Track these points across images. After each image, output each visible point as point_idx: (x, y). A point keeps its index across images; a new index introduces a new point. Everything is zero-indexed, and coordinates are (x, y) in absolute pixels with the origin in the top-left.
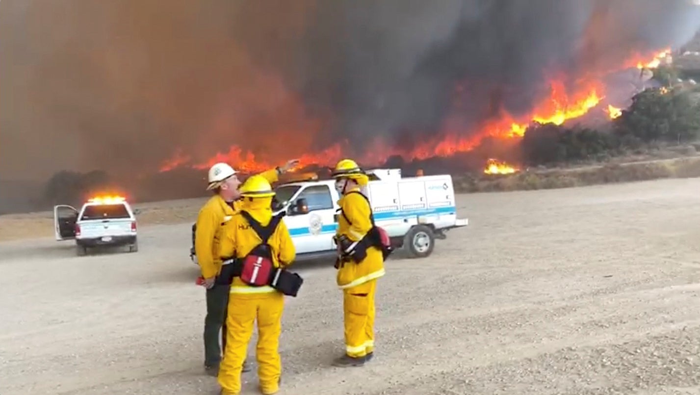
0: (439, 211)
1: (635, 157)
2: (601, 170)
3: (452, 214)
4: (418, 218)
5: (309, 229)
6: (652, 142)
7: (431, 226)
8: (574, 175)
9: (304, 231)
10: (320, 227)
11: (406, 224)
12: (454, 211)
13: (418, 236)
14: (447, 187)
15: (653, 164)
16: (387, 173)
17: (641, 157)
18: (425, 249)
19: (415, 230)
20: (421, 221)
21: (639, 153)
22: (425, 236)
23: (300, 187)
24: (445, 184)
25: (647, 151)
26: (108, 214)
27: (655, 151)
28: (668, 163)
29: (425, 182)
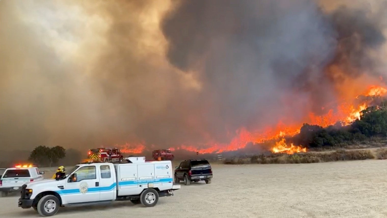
0: (162, 180)
1: (361, 146)
2: (335, 153)
3: (170, 182)
4: (148, 184)
5: (80, 190)
6: (372, 138)
7: (157, 189)
8: (318, 156)
9: (77, 191)
10: (87, 189)
11: (141, 187)
12: (172, 181)
13: (148, 194)
14: (168, 167)
15: (363, 151)
16: (136, 159)
17: (365, 146)
18: (152, 202)
19: (146, 191)
20: (150, 187)
21: (364, 143)
22: (153, 195)
23: (79, 166)
24: (167, 166)
25: (369, 142)
26: (18, 174)
27: (374, 143)
28: (372, 150)
29: (154, 164)
